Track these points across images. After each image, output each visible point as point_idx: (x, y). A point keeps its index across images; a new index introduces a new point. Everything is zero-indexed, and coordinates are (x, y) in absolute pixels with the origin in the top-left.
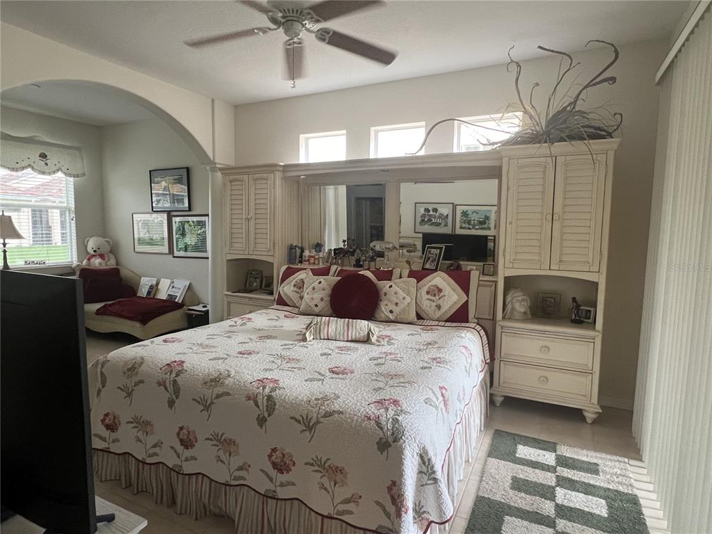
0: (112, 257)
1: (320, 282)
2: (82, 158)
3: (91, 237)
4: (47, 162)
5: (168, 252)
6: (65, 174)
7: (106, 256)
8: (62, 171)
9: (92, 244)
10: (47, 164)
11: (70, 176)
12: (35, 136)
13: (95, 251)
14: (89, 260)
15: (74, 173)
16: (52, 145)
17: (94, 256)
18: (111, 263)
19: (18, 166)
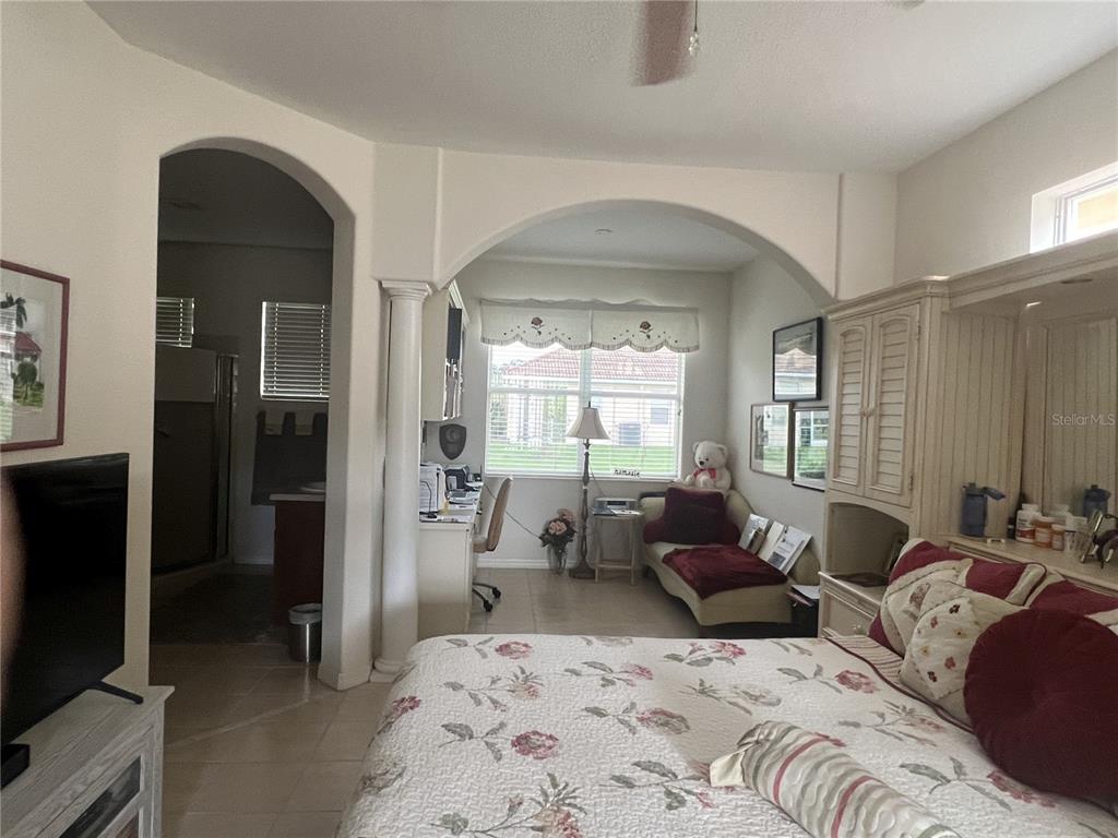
0: (727, 475)
1: (955, 609)
2: (697, 325)
3: (702, 441)
4: (650, 333)
5: (785, 475)
6: (672, 348)
7: (717, 472)
8: (667, 345)
9: (699, 454)
10: (649, 337)
11: (678, 350)
12: (638, 300)
13: (701, 463)
14: (695, 475)
15: (685, 346)
16: (661, 309)
17: (702, 470)
18: (723, 484)
19: (615, 343)
